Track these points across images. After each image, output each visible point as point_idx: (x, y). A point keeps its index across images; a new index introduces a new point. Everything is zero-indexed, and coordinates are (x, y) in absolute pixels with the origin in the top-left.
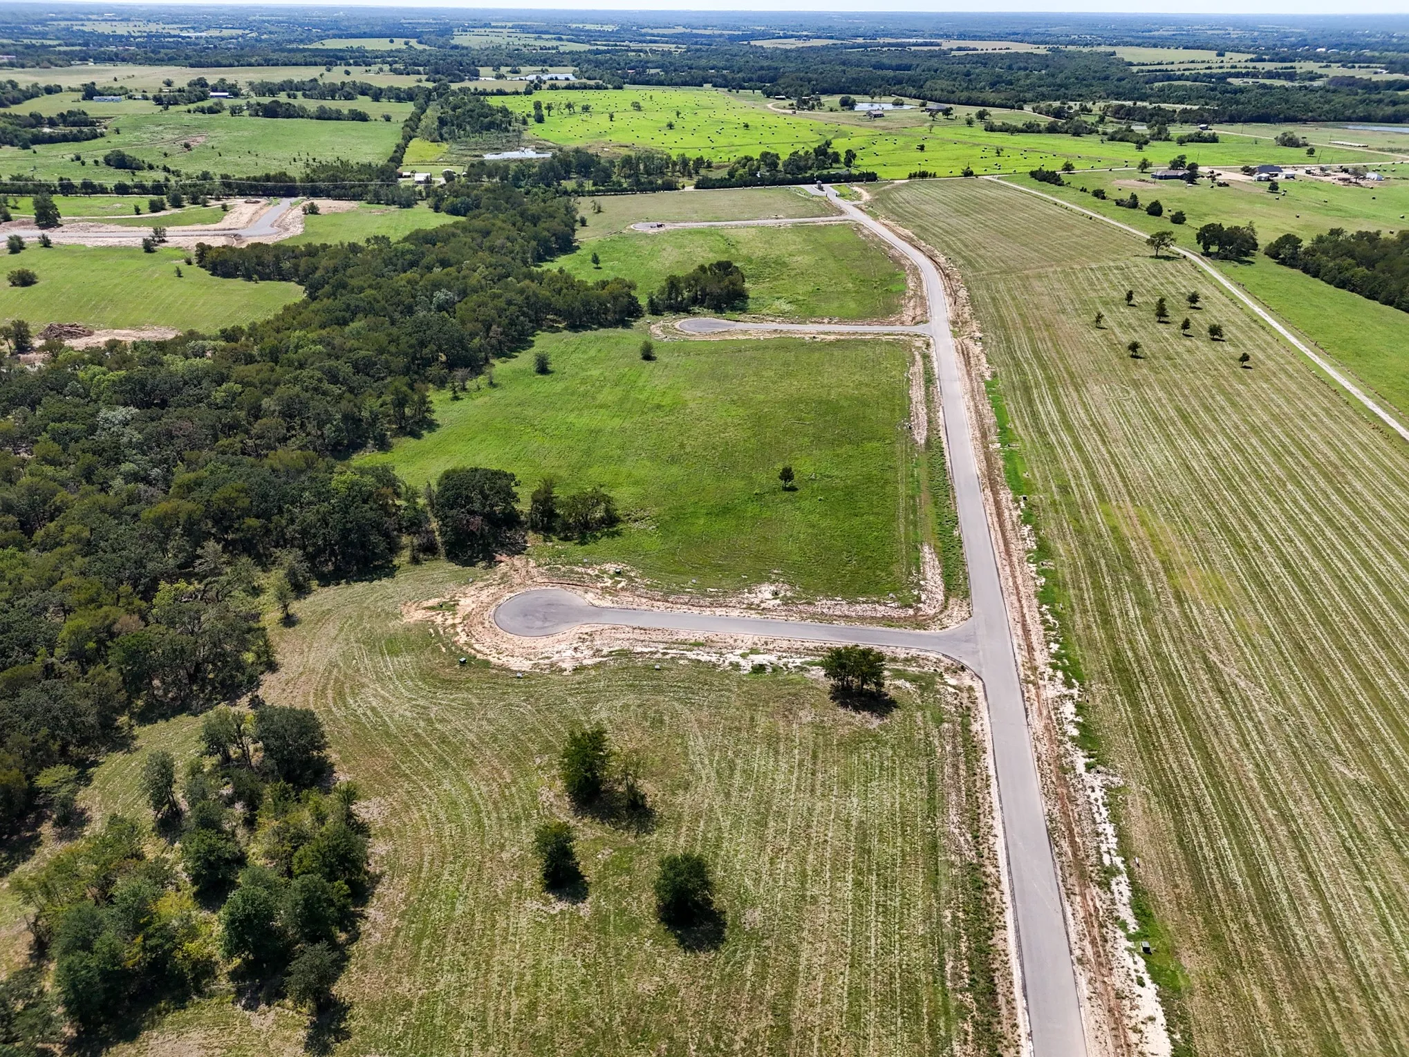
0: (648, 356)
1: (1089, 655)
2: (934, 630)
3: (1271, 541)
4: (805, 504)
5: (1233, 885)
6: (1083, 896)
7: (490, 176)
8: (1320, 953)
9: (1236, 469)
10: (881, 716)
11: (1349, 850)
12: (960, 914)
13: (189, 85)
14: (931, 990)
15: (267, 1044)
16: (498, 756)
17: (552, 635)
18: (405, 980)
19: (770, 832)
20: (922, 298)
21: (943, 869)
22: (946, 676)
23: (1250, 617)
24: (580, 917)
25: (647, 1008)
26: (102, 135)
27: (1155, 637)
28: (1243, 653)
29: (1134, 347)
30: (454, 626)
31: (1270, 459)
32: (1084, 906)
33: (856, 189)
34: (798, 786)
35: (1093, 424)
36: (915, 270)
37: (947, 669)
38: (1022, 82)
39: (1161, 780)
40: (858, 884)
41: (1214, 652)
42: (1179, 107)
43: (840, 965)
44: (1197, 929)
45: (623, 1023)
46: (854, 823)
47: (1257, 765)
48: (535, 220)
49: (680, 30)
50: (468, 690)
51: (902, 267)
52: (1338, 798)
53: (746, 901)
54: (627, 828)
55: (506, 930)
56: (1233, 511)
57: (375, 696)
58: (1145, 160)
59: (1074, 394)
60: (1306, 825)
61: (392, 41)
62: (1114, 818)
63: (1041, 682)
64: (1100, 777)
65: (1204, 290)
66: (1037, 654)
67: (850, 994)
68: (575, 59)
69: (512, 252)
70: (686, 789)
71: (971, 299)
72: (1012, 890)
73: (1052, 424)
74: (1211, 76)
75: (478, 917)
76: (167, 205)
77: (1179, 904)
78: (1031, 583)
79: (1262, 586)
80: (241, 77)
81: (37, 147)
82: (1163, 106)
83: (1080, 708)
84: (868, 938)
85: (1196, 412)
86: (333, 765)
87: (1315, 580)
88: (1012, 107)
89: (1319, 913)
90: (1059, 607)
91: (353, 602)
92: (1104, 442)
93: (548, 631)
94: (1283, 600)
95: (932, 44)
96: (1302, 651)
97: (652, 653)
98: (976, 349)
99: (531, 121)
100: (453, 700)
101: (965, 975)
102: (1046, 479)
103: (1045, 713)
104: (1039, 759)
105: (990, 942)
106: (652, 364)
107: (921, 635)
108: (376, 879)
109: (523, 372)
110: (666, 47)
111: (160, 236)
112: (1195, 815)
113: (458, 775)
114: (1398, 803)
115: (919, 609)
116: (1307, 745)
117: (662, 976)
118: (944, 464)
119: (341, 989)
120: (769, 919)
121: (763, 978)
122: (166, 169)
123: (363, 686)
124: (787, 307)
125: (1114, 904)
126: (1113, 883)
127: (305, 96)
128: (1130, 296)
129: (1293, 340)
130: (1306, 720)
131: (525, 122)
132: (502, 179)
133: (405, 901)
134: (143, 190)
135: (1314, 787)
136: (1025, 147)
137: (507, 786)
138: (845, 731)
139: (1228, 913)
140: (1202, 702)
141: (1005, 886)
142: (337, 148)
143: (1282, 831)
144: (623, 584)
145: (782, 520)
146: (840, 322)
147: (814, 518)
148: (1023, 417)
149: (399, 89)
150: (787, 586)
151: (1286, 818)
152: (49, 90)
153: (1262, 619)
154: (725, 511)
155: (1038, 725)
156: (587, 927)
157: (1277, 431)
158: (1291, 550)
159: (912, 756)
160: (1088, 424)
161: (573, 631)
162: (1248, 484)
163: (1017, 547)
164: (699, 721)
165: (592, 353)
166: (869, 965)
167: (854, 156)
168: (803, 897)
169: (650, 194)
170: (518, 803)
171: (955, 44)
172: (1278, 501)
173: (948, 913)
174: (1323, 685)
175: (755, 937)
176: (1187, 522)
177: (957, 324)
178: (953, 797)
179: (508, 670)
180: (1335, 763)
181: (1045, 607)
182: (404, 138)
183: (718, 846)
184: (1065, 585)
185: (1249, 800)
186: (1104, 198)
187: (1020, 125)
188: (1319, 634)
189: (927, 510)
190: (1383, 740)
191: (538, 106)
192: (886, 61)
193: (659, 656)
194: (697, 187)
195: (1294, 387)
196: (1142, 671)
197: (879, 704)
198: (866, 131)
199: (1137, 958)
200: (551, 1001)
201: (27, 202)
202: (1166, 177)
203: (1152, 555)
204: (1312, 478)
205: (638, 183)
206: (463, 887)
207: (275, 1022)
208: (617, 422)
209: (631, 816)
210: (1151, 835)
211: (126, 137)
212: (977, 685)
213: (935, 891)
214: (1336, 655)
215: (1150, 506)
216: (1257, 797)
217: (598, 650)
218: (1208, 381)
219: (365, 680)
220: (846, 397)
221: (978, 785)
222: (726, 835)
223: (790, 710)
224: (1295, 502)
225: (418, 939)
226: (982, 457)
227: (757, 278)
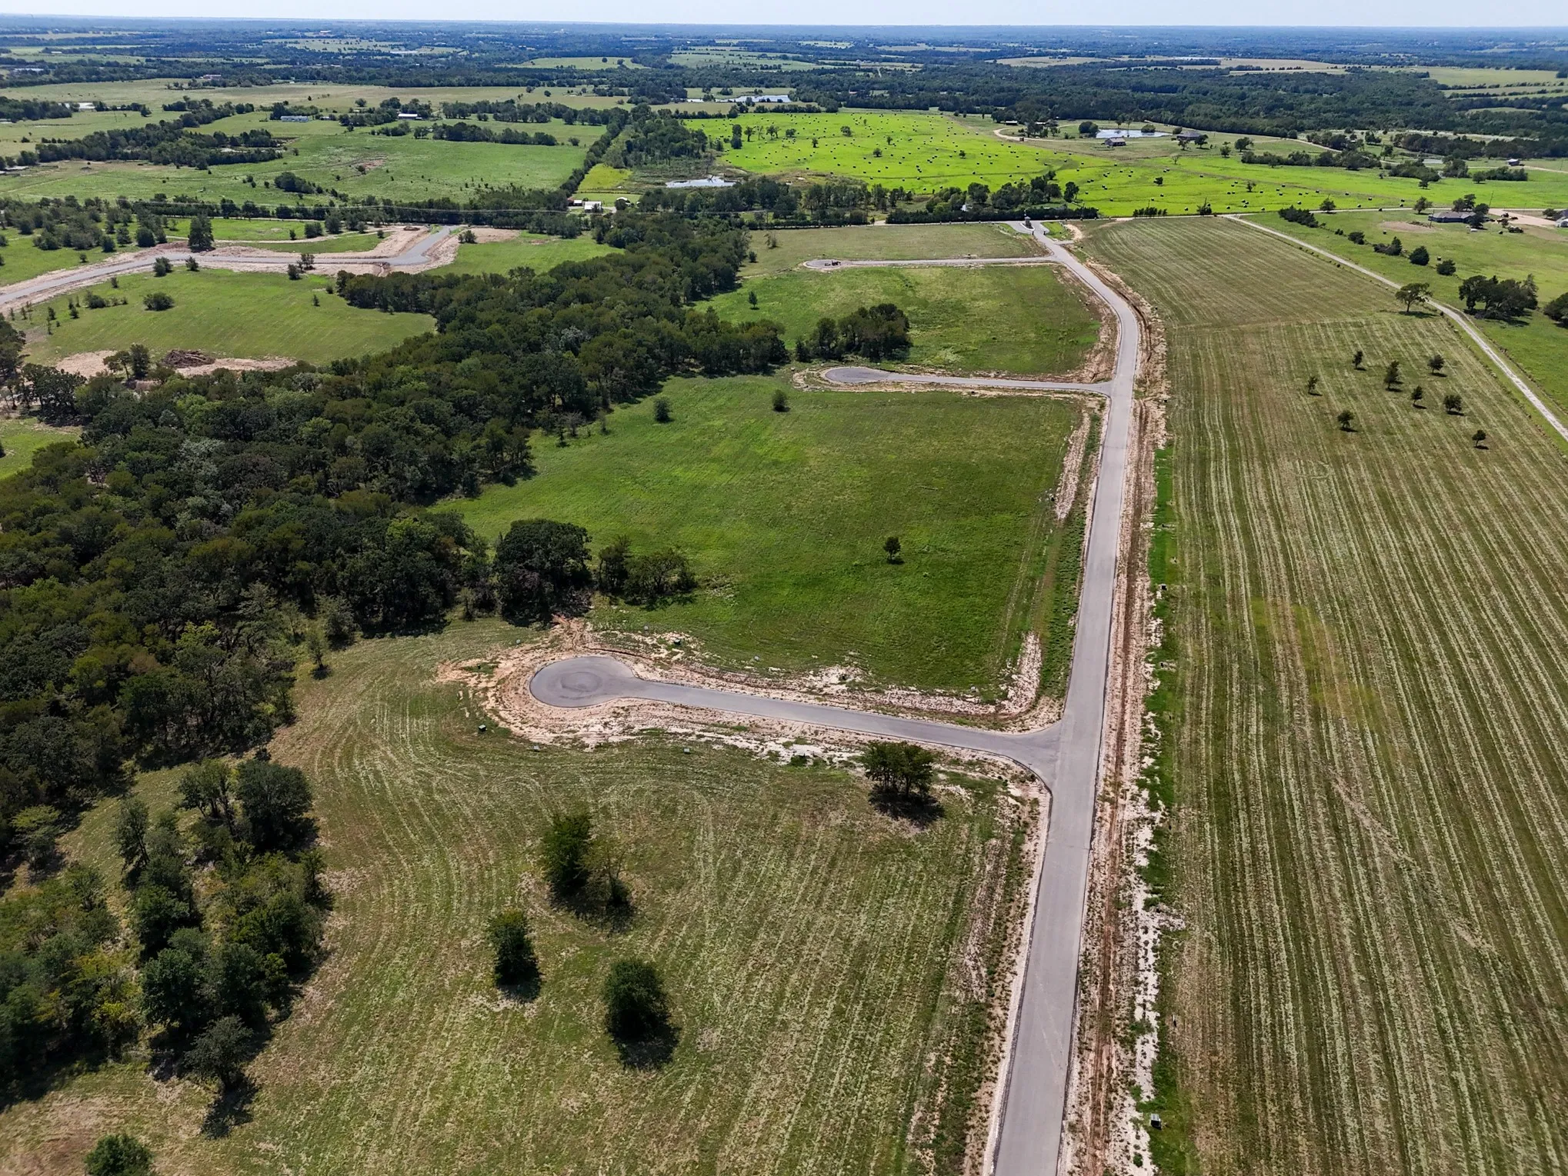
0: (780, 407)
1: (1189, 773)
2: (1013, 732)
3: (1451, 654)
4: (907, 580)
5: (1286, 1059)
6: (1099, 1053)
7: (666, 205)
8: (1371, 1151)
9: (1433, 568)
10: (922, 825)
11: (1443, 1032)
12: (948, 1060)
13: (382, 105)
14: (887, 1141)
15: (165, 1119)
16: (487, 835)
17: (585, 707)
18: (322, 1067)
19: (757, 945)
20: (1112, 352)
21: (941, 1005)
22: (1010, 785)
23: (1399, 744)
24: (523, 1019)
25: (565, 1127)
26: (280, 156)
27: (1274, 759)
28: (1377, 786)
29: (1346, 417)
30: (486, 689)
31: (1478, 558)
32: (1097, 1063)
33: (1070, 226)
34: (804, 896)
35: (1272, 507)
36: (1113, 320)
37: (1014, 778)
38: (1304, 108)
39: (1232, 927)
40: (839, 1012)
41: (1341, 782)
42: (1489, 138)
43: (791, 1103)
44: (1226, 1105)
45: (534, 1140)
46: (854, 943)
47: (1357, 920)
48: (695, 255)
49: (923, 47)
50: (479, 760)
51: (1098, 316)
52: (1447, 968)
53: (708, 1019)
54: (603, 925)
55: (441, 1024)
56: (1414, 616)
57: (382, 759)
58: (1423, 199)
59: (1259, 470)
60: (1398, 997)
61: (605, 61)
62: (1162, 967)
63: (1121, 801)
64: (1158, 917)
65: (1455, 353)
66: (1126, 769)
67: (792, 1136)
68: (795, 80)
69: (661, 289)
70: (679, 888)
71: (1169, 357)
72: (1016, 1038)
73: (1222, 504)
74: (1543, 101)
75: (417, 1007)
76: (324, 231)
77: (1212, 1074)
78: (1143, 685)
79: (1425, 706)
80: (436, 98)
81: (213, 168)
82: (1469, 136)
83: (1158, 834)
84: (833, 1075)
85: (1402, 498)
86: (318, 829)
87: (1494, 706)
88: (1284, 136)
89: (1383, 1104)
90: (1166, 716)
91: (391, 657)
92: (1278, 527)
93: (582, 702)
94: (1446, 727)
95: (1208, 63)
96: (1453, 790)
97: (686, 734)
98: (1157, 413)
99: (727, 146)
100: (460, 770)
101: (933, 1129)
102: (1196, 566)
103: (1115, 836)
104: (1092, 889)
105: (973, 1095)
106: (782, 416)
107: (994, 737)
108: (324, 956)
109: (642, 420)
110: (899, 66)
111: (307, 263)
112: (1262, 973)
113: (441, 851)
114: (1523, 981)
115: (1003, 707)
116: (1426, 901)
117: (592, 1094)
118: (1080, 543)
119: (255, 1070)
120: (728, 1041)
121: (702, 1107)
122: (334, 193)
123: (374, 747)
124: (952, 358)
125: (1133, 1066)
126: (1139, 1042)
127: (496, 118)
128: (1359, 357)
129: (1550, 417)
130: (1434, 872)
131: (720, 148)
132: (677, 209)
133: (347, 982)
134: (305, 214)
135: (1420, 952)
136: (1284, 181)
137: (489, 868)
138: (876, 838)
139: (1270, 1091)
140: (1310, 840)
141: (1009, 1033)
142: (514, 173)
143: (1365, 1001)
144: (679, 656)
145: (876, 596)
146: (1009, 377)
147: (911, 596)
148: (1190, 494)
149: (595, 111)
150: (859, 671)
151: (1374, 985)
152: (241, 110)
153: (1413, 747)
154: (813, 582)
155: (1103, 849)
156: (527, 1030)
157: (1499, 526)
158: (1474, 668)
159: (943, 873)
160: (1265, 505)
161: (607, 704)
162: (1442, 586)
163: (1138, 643)
164: (715, 814)
165: (721, 401)
166: (824, 1106)
167: (1076, 190)
168: (773, 1021)
169: (836, 228)
170: (495, 888)
171: (1236, 62)
172: (1475, 609)
173: (932, 1057)
174: (1469, 832)
175: (706, 1060)
176: (1353, 626)
177: (1143, 385)
178: (979, 924)
179: (528, 742)
180: (1457, 928)
181: (1151, 714)
182: (586, 163)
183: (695, 956)
184: (1182, 690)
185: (1334, 960)
186: (1362, 243)
187: (1285, 156)
188: (1480, 770)
189: (1046, 593)
190: (1525, 904)
191: (737, 130)
192: (1148, 82)
193: (693, 738)
194: (889, 221)
195: (1534, 475)
196: (1247, 798)
197: (922, 809)
198: (1099, 162)
199: (1142, 1132)
200: (465, 1106)
201: (185, 225)
202: (1446, 220)
203: (1299, 663)
204: (1526, 584)
205: (823, 216)
206: (410, 973)
207: (181, 1096)
208: (725, 478)
209: (609, 912)
210: (1201, 991)
211: (305, 158)
212: (1044, 799)
213: (925, 1029)
214: (1494, 796)
215: (1313, 605)
216: (1346, 957)
217: (629, 727)
218: (1428, 462)
219: (377, 741)
220: (989, 462)
221: (1012, 912)
222: (707, 943)
223: (820, 810)
224: (1496, 611)
225: (348, 1025)
226: (1128, 537)
227: (925, 324)
